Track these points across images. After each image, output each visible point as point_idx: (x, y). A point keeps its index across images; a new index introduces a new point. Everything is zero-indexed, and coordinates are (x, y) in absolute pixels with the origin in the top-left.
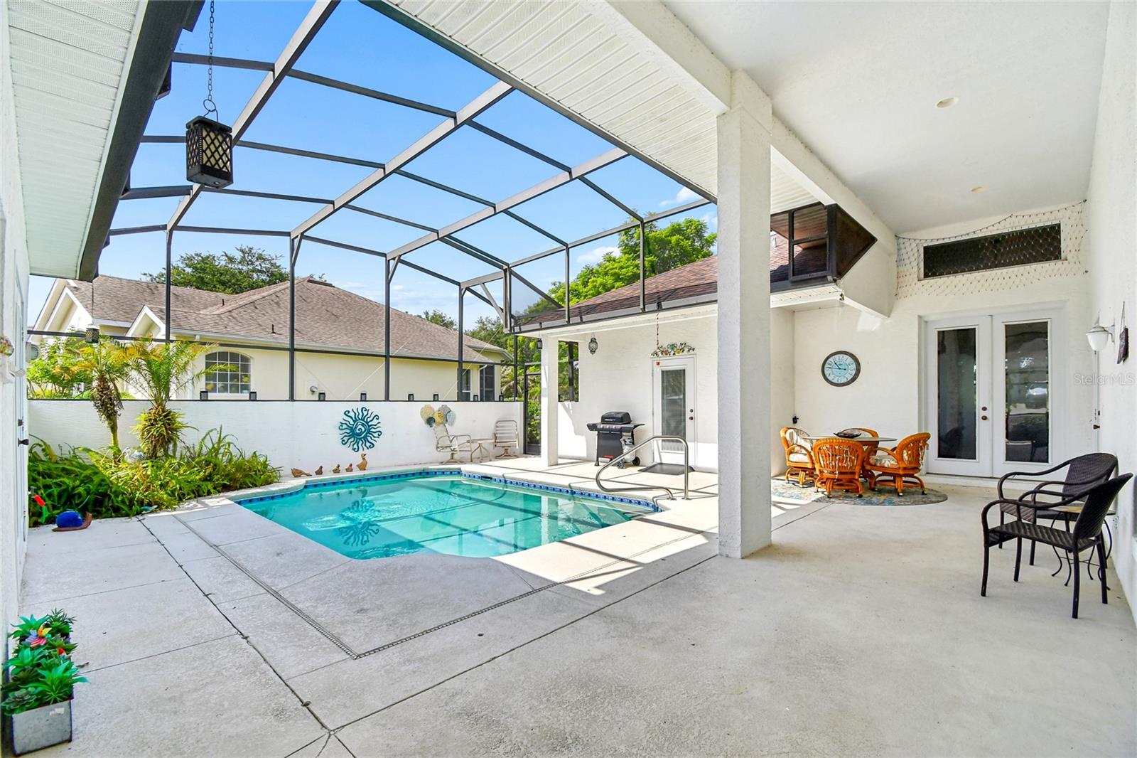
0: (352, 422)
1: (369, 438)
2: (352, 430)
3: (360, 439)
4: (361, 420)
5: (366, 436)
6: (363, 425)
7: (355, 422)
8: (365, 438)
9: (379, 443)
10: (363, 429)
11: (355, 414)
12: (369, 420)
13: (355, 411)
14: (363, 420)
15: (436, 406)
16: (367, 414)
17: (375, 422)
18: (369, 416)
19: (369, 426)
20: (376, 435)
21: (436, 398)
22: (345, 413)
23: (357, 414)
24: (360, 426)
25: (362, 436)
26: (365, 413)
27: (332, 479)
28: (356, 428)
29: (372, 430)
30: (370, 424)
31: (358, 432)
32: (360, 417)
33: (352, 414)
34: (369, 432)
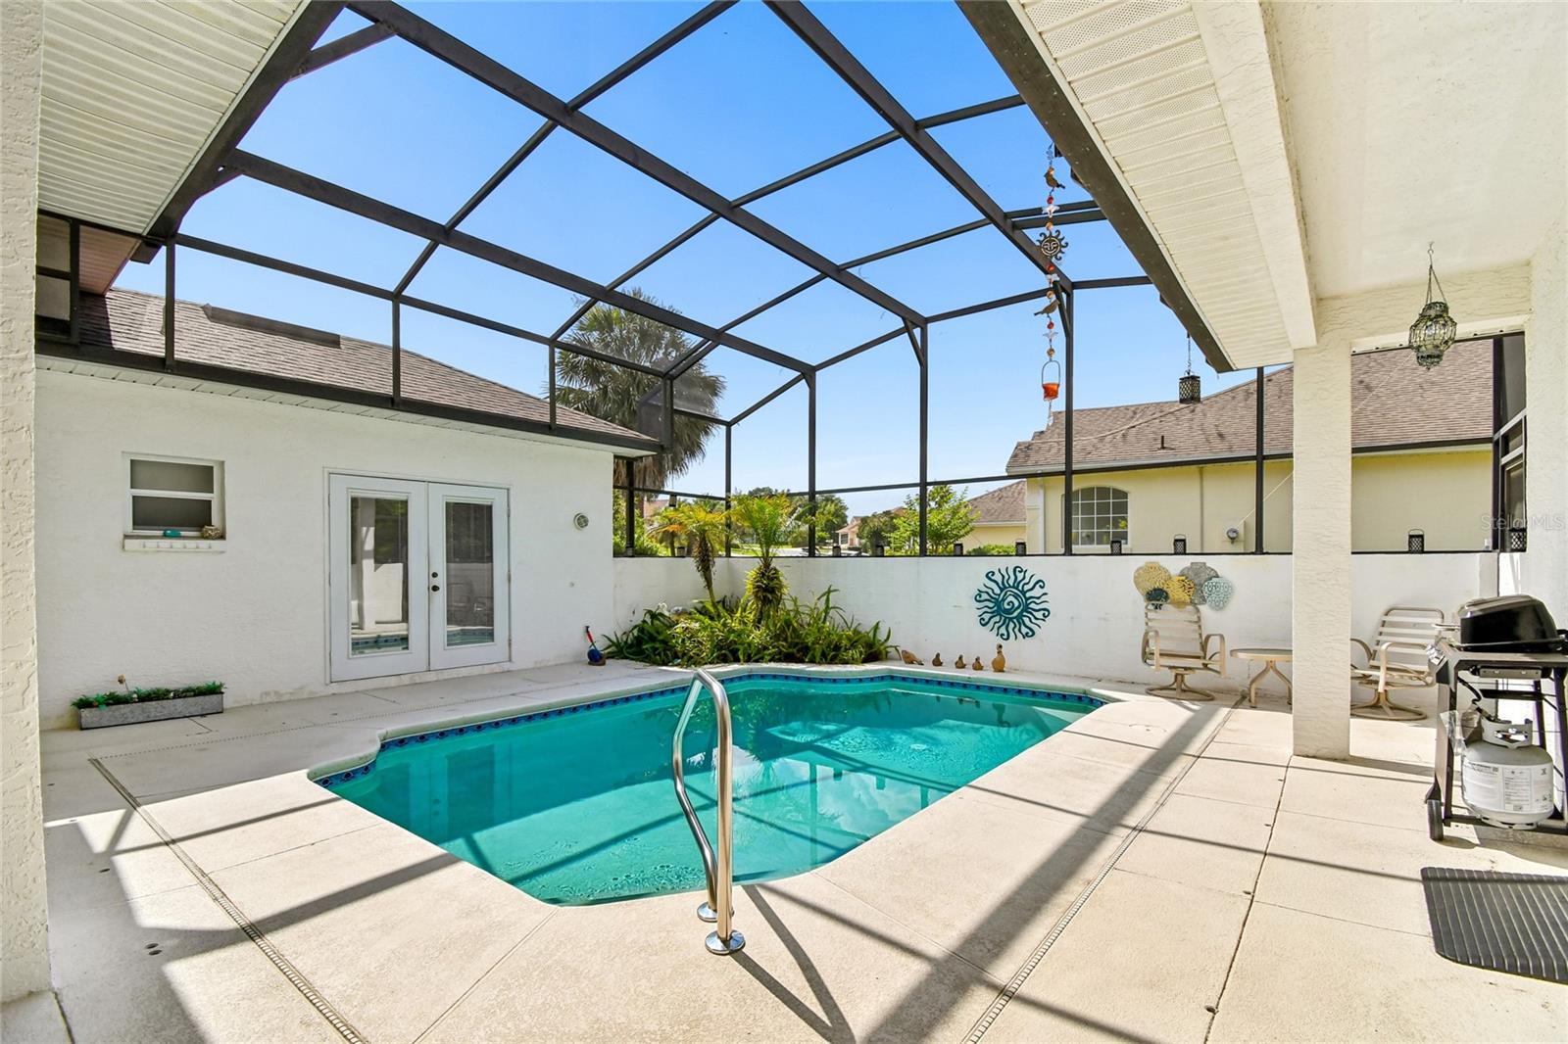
0: (997, 591)
1: (1026, 620)
2: (998, 603)
3: (1011, 619)
4: (1014, 587)
5: (1020, 616)
6: (1016, 596)
7: (1002, 590)
8: (1020, 617)
9: (1045, 630)
10: (1016, 604)
11: (1003, 577)
12: (1026, 588)
13: (1004, 572)
14: (1017, 589)
15: (1176, 565)
16: (1024, 578)
17: (1037, 592)
18: (1026, 581)
19: (1027, 599)
20: (1039, 615)
21: (1180, 547)
22: (987, 576)
23: (1006, 577)
24: (1011, 598)
25: (1015, 614)
26: (1020, 576)
27: (952, 677)
28: (1003, 600)
29: (1033, 606)
30: (1028, 595)
31: (1007, 607)
32: (1011, 582)
33: (998, 577)
34: (1026, 608)
